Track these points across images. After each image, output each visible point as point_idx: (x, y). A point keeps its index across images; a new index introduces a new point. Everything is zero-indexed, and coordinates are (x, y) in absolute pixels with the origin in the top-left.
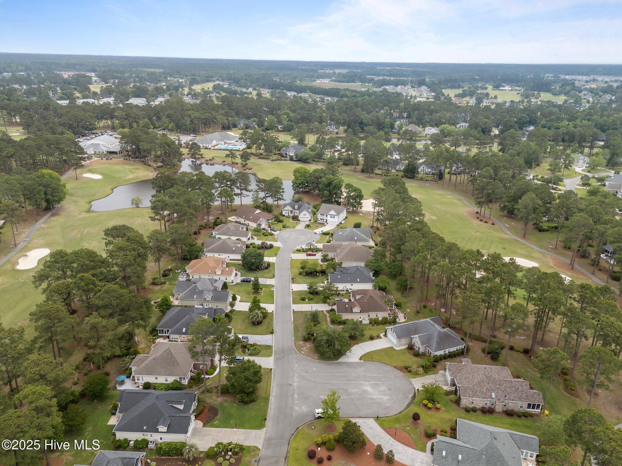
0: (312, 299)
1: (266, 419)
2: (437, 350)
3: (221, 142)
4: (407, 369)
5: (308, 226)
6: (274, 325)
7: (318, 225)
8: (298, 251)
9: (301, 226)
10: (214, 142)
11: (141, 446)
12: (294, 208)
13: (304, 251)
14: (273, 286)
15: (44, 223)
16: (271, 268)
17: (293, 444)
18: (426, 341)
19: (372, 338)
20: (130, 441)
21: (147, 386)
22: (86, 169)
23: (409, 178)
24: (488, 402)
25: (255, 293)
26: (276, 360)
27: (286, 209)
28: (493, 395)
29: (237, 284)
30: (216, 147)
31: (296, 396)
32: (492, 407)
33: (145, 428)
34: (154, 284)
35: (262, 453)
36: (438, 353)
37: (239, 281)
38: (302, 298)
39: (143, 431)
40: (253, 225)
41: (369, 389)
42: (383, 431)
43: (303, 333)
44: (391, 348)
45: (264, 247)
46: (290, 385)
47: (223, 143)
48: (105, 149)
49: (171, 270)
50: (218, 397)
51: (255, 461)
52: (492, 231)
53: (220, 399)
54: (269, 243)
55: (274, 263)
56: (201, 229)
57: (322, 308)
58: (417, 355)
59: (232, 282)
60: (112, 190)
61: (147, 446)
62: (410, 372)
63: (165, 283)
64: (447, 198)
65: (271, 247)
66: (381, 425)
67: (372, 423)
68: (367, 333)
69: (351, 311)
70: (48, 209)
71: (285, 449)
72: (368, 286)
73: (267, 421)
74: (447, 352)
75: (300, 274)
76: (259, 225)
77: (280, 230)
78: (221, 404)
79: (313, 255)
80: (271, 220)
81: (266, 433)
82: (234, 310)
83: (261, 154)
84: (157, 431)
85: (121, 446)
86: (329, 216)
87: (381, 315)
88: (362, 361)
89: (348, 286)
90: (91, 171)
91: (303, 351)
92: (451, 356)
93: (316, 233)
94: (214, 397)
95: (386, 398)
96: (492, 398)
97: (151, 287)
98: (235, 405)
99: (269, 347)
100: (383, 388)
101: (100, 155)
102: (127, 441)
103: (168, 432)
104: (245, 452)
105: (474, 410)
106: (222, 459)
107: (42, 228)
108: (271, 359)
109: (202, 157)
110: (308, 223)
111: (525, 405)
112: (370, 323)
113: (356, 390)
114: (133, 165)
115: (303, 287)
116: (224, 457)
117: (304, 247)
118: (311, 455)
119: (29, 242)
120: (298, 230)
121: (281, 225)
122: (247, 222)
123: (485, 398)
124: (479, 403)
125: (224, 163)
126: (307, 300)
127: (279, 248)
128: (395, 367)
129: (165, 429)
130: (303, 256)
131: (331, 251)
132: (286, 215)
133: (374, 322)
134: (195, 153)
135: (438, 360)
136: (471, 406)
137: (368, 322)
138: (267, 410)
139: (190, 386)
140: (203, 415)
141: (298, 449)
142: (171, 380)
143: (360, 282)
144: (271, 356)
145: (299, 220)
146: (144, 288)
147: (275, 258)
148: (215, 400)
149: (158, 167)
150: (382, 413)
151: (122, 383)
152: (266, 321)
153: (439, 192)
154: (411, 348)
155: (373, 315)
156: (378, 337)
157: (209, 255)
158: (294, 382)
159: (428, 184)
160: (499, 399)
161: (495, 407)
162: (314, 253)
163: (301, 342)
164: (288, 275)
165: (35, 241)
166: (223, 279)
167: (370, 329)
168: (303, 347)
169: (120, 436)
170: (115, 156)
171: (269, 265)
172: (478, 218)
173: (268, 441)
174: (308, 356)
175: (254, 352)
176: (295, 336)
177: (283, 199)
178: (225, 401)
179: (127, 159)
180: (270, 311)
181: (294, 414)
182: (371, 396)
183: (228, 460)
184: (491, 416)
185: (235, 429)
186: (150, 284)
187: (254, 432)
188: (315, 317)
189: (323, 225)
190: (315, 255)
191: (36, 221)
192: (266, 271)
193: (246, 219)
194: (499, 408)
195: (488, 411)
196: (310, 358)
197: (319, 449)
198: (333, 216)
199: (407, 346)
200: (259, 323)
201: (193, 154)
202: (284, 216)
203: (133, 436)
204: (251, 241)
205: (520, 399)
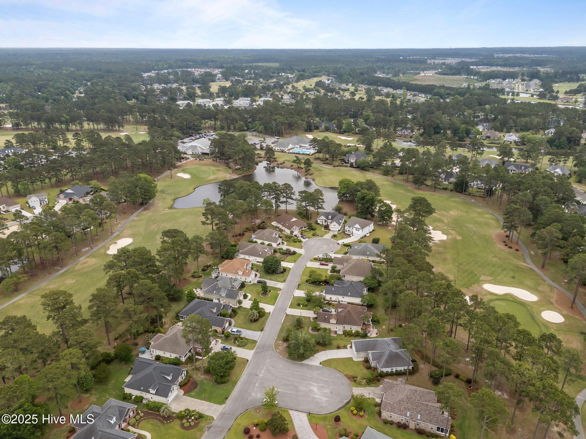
0: (306, 306)
1: (227, 398)
2: (384, 367)
3: (297, 146)
4: (353, 379)
5: (334, 236)
6: (267, 324)
7: (344, 236)
8: (315, 259)
9: (328, 236)
10: (291, 146)
11: (139, 400)
12: (328, 218)
13: (319, 260)
14: (280, 289)
15: (136, 217)
16: (286, 273)
17: (238, 421)
18: (377, 358)
19: (338, 348)
20: (133, 395)
21: (158, 358)
22: (181, 169)
23: (458, 192)
24: (403, 419)
25: (263, 294)
26: (256, 353)
27: (320, 218)
28: (408, 414)
29: (254, 284)
30: (291, 151)
31: (257, 384)
32: (407, 423)
33: (142, 388)
34: (193, 277)
35: (214, 423)
36: (385, 370)
37: (256, 282)
38: (298, 304)
39: (140, 390)
40: (288, 232)
41: (315, 389)
42: (309, 425)
43: (284, 335)
44: (351, 359)
45: (288, 253)
46: (257, 375)
47: (298, 146)
48: (200, 151)
49: (210, 266)
50: (202, 375)
51: (208, 427)
52: (511, 258)
53: (203, 377)
54: (292, 249)
55: (290, 269)
56: (246, 231)
57: (309, 314)
58: (369, 368)
59: (250, 282)
60: (194, 189)
61: (142, 402)
62: (355, 381)
63: (201, 277)
64: (484, 218)
65: (294, 253)
66: (310, 420)
67: (304, 417)
68: (335, 343)
69: (329, 322)
70: (142, 204)
71: (231, 423)
72: (357, 300)
73: (227, 400)
74: (394, 370)
75: (307, 281)
76: (292, 232)
77: (309, 238)
78: (202, 381)
79: (325, 265)
80: (305, 227)
81: (224, 408)
82: (241, 307)
83: (327, 159)
84: (149, 392)
85: (126, 398)
86: (354, 229)
87: (355, 329)
88: (321, 366)
89: (340, 298)
90: (184, 171)
91: (278, 349)
92: (399, 374)
93: (338, 244)
94: (199, 375)
95: (325, 399)
96: (406, 416)
97: (191, 279)
98: (211, 383)
99: (255, 342)
100: (327, 391)
101: (196, 156)
102: (130, 395)
103: (156, 394)
104: (203, 419)
105: (391, 423)
106: (186, 421)
107: (134, 220)
108: (252, 352)
109: (276, 161)
110: (336, 233)
111: (435, 428)
112: (344, 334)
113: (304, 389)
114: (218, 166)
115: (300, 294)
116: (188, 420)
117: (321, 256)
118: (247, 431)
119: (122, 232)
120: (324, 239)
121: (312, 232)
122: (283, 228)
123: (401, 415)
124: (396, 418)
125: (292, 167)
126: (301, 306)
127: (301, 255)
128: (346, 376)
129: (154, 392)
130: (316, 265)
131: (339, 264)
132: (321, 223)
133: (347, 334)
134: (270, 157)
135: (383, 375)
136: (389, 419)
137: (342, 333)
138: (232, 391)
139: (186, 363)
140: (186, 387)
141: (240, 425)
142: (174, 356)
143: (350, 296)
144: (253, 349)
145: (330, 230)
146: (185, 279)
147: (293, 264)
148: (199, 377)
149: (236, 169)
150: (315, 410)
151: (143, 352)
152: (261, 320)
153: (479, 210)
154: (367, 361)
155: (348, 328)
156: (345, 347)
157: (242, 256)
158: (261, 373)
159: (473, 201)
160: (412, 418)
161: (409, 424)
162: (327, 263)
163: (281, 342)
164: (297, 280)
165: (126, 231)
166: (243, 279)
167: (342, 339)
168: (280, 346)
169: (127, 390)
170: (207, 157)
171: (285, 270)
172: (504, 242)
173: (223, 414)
174: (280, 354)
175: (241, 345)
176: (278, 336)
177: (323, 209)
178: (206, 379)
179: (214, 161)
180: (267, 311)
181: (249, 399)
182: (314, 396)
183: (190, 422)
184: (404, 431)
185: (204, 401)
186: (190, 277)
187: (215, 406)
188: (299, 323)
189: (349, 236)
190: (328, 265)
191: (132, 214)
192: (281, 275)
193: (283, 225)
194: (412, 425)
195: (403, 426)
196: (281, 356)
197: (254, 428)
198: (358, 230)
199: (363, 359)
200: (256, 321)
201: (268, 158)
202: (319, 224)
203: (135, 393)
204: (279, 247)
205: (430, 422)
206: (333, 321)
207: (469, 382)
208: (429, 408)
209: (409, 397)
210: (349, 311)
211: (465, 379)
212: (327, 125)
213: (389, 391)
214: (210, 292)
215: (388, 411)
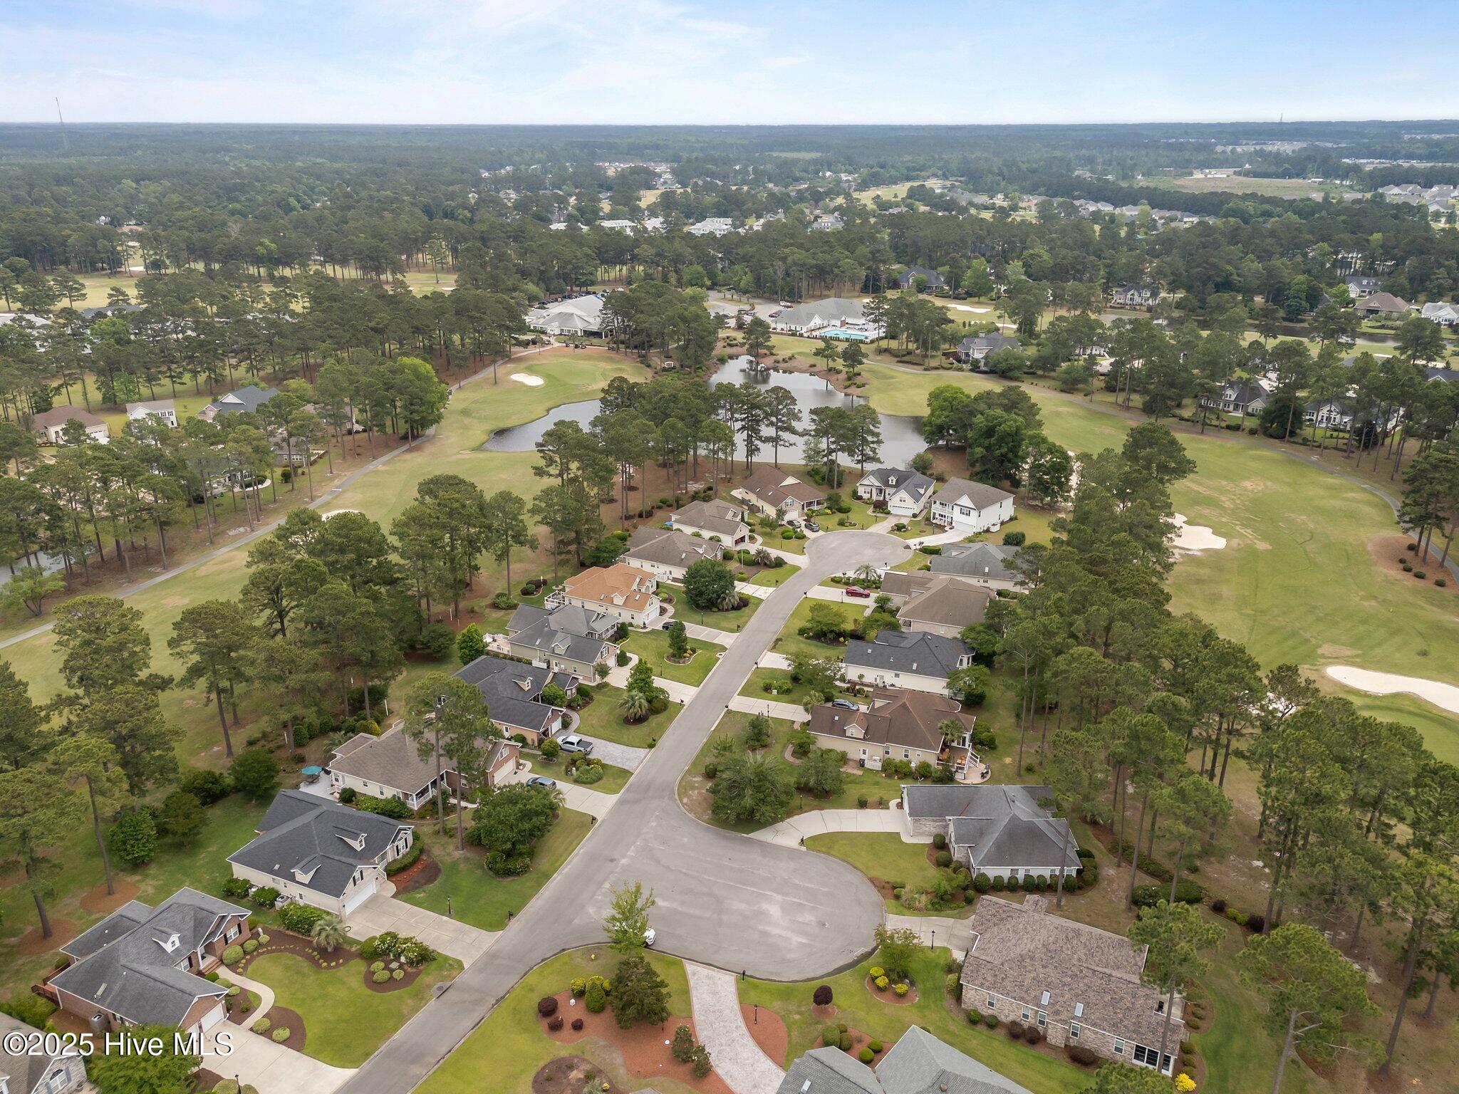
0: (788, 691)
1: (511, 915)
2: (989, 861)
3: (833, 322)
4: (893, 892)
5: (899, 528)
6: (668, 732)
7: (928, 528)
8: (836, 581)
9: (883, 527)
10: (817, 321)
11: (267, 900)
12: (887, 484)
13: (847, 584)
14: (723, 649)
15: (384, 464)
16: (746, 610)
17: (531, 979)
18: (973, 837)
19: (863, 804)
20: (252, 886)
21: (348, 797)
22: (523, 365)
23: (1272, 436)
24: (1030, 1013)
25: (674, 656)
26: (621, 802)
27: (866, 482)
28: (1046, 998)
29: (653, 631)
30: (814, 334)
31: (607, 885)
32: (1041, 1028)
33: (277, 867)
34: (495, 606)
35: (460, 979)
36: (992, 872)
37: (659, 627)
38: (766, 686)
39: (272, 872)
40: (771, 511)
41: (774, 910)
42: (737, 1007)
43: (709, 760)
44: (895, 837)
45: (762, 563)
46: (612, 860)
47: (838, 323)
48: (579, 326)
49: (545, 582)
50: (457, 848)
51: (440, 988)
52: (1421, 603)
53: (458, 854)
54: (774, 553)
55: (761, 600)
56: (660, 508)
57: (792, 713)
58: (946, 863)
59: (645, 627)
60: (548, 411)
61: (272, 905)
62: (897, 897)
63: (515, 607)
64: (1346, 499)
65: (779, 563)
66: (742, 995)
67: (727, 984)
68: (853, 792)
69: (843, 734)
70: (405, 438)
71: (510, 981)
72: (936, 686)
73: (513, 920)
74: (1021, 875)
75: (802, 632)
76: (781, 513)
77: (827, 529)
78: (454, 865)
79: (860, 595)
80: (818, 503)
81: (497, 941)
82: (606, 685)
83: (909, 353)
84: (292, 878)
85: (234, 891)
86: (957, 509)
87: (918, 756)
88: (804, 848)
89: (888, 677)
90: (531, 370)
91: (689, 796)
92: (1034, 886)
93: (908, 547)
94: (451, 848)
95: (798, 939)
96: (1039, 1005)
97: (487, 611)
98: (479, 872)
99: (625, 774)
100: (808, 917)
101: (572, 339)
102: (246, 884)
103: (311, 885)
104: (433, 965)
105: (992, 1024)
106: (382, 965)
107: (376, 472)
108: (613, 799)
109: (772, 354)
110: (905, 521)
111: (1128, 1048)
112: (884, 769)
113: (743, 906)
114: (618, 362)
115: (777, 662)
116: (387, 963)
117: (851, 574)
118: (548, 1009)
119: (338, 496)
120: (870, 534)
121: (839, 516)
122: (760, 503)
123: (1022, 999)
124: (1009, 1009)
125: (813, 369)
126: (775, 692)
127: (796, 569)
128: (872, 880)
129: (306, 878)
130: (835, 595)
131: (899, 591)
132: (866, 496)
133: (895, 771)
134: (758, 345)
135: (983, 887)
136: (986, 1011)
137: (878, 766)
138: (531, 897)
139: (421, 815)
140: (405, 875)
141: (532, 990)
142: (389, 792)
143: (917, 672)
144: (615, 792)
145: (889, 513)
146: (472, 611)
147: (771, 590)
148: (449, 853)
149: (664, 370)
150: (762, 967)
151: (313, 780)
152: (654, 721)
153: (1331, 480)
154: (941, 844)
155: (897, 753)
156: (882, 804)
157: (635, 563)
158: (624, 856)
159: (1315, 458)
160: (1057, 1013)
161: (1046, 1029)
162: (866, 592)
163: (698, 779)
164: (776, 628)
165: (349, 495)
166: (625, 617)
167: (877, 783)
168: (693, 788)
169: (241, 871)
170: (595, 341)
171: (744, 603)
172: (1402, 561)
173: (491, 958)
174: (690, 811)
175: (584, 778)
176: (694, 764)
177: (878, 461)
178: (466, 860)
179: (613, 349)
180: (674, 698)
181: (577, 921)
182: (768, 928)
183: (392, 971)
184: (1029, 1050)
185: (445, 918)
186: (487, 607)
187: (475, 933)
188: (758, 732)
189: (941, 528)
190: (867, 596)
191: (375, 458)
192: (733, 614)
193: (759, 496)
194: (1056, 1035)
195: (1026, 1036)
196: (691, 815)
197: (573, 1001)
198: (966, 512)
199: (929, 840)
200: (639, 720)
201: (751, 346)
202: (860, 498)
203: (260, 879)
204: (741, 547)
205: (1115, 1027)
206: (855, 730)
207: (1255, 925)
208: (1113, 986)
209: (1052, 947)
210: (904, 706)
211: (1244, 917)
212: (923, 276)
213: (996, 929)
214: (528, 641)
215: (982, 985)
